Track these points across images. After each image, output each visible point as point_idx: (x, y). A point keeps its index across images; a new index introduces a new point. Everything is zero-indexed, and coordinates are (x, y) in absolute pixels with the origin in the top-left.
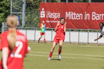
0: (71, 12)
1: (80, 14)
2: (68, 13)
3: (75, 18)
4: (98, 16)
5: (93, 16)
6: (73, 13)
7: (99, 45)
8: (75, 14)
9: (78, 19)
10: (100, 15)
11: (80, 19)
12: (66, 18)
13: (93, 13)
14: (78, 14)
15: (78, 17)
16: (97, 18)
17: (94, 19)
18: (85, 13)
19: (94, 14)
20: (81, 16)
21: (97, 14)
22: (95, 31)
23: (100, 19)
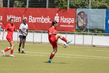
0: (12, 16)
1: (19, 18)
2: (9, 16)
3: (15, 20)
4: (34, 20)
5: (30, 19)
6: (13, 16)
7: (34, 44)
8: (15, 17)
9: (17, 21)
10: (36, 18)
11: (19, 21)
12: (7, 21)
13: (30, 16)
14: (17, 17)
15: (17, 20)
16: (33, 21)
17: (31, 22)
18: (24, 16)
19: (31, 18)
20: (20, 19)
21: (33, 18)
22: (31, 32)
23: (36, 22)
